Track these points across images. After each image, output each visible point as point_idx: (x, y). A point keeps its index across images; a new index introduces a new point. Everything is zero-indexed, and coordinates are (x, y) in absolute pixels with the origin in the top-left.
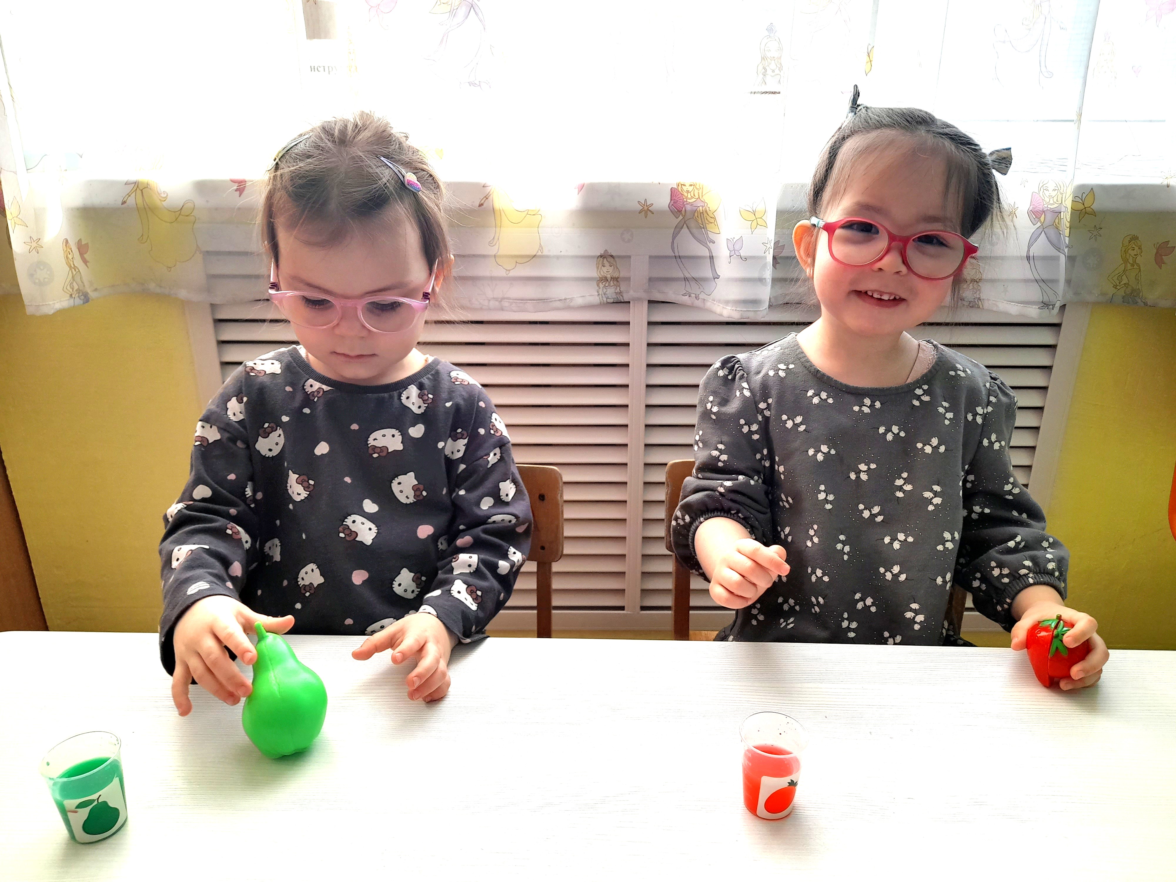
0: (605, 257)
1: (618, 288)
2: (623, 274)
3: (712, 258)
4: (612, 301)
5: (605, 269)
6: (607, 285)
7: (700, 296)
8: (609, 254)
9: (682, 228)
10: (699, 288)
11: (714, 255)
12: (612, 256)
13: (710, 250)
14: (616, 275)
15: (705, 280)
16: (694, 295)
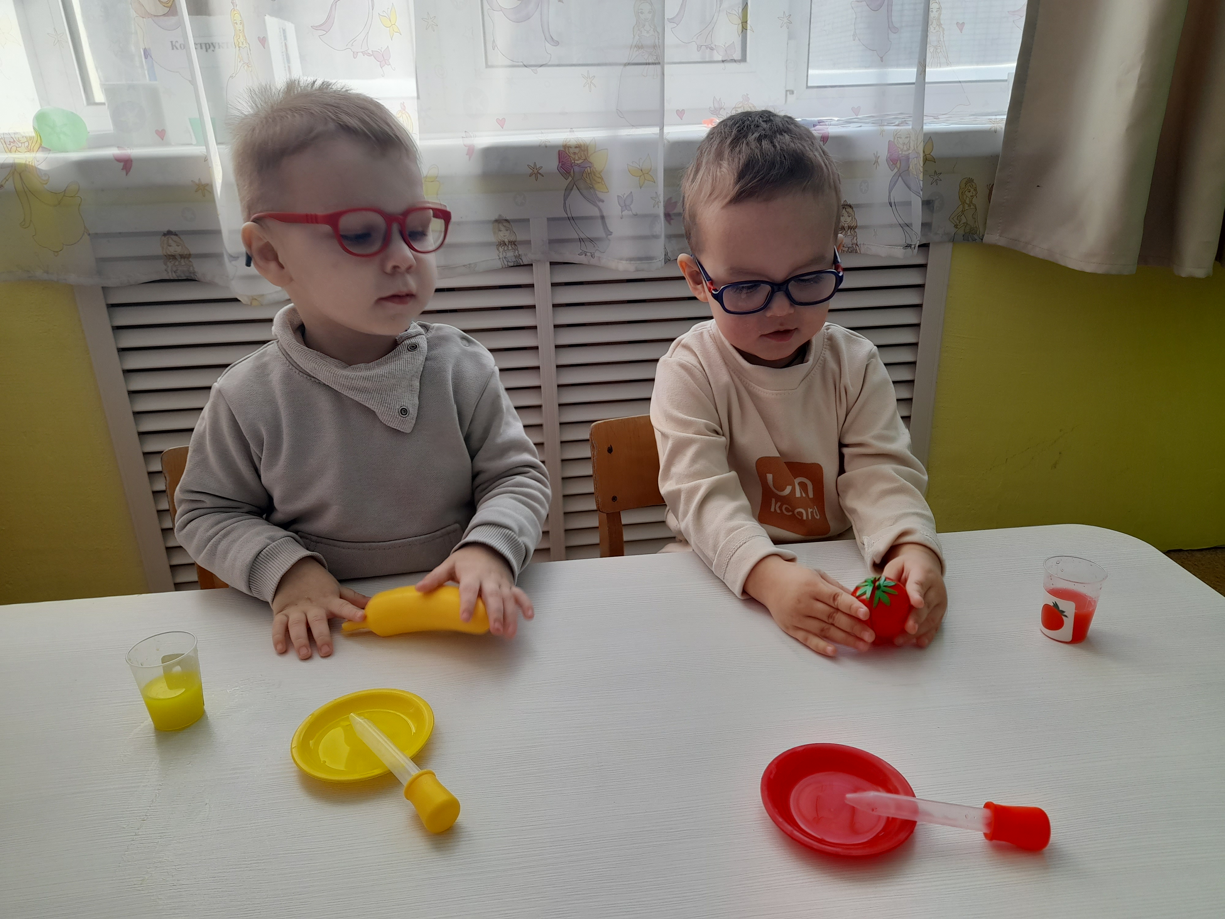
0: (500, 222)
1: (517, 252)
2: (520, 237)
3: (603, 217)
4: (512, 264)
5: (501, 234)
6: (506, 249)
7: (596, 255)
8: (504, 218)
9: (572, 190)
10: (594, 247)
11: (605, 214)
12: (507, 220)
13: (600, 210)
14: (512, 238)
15: (598, 239)
16: (590, 254)
